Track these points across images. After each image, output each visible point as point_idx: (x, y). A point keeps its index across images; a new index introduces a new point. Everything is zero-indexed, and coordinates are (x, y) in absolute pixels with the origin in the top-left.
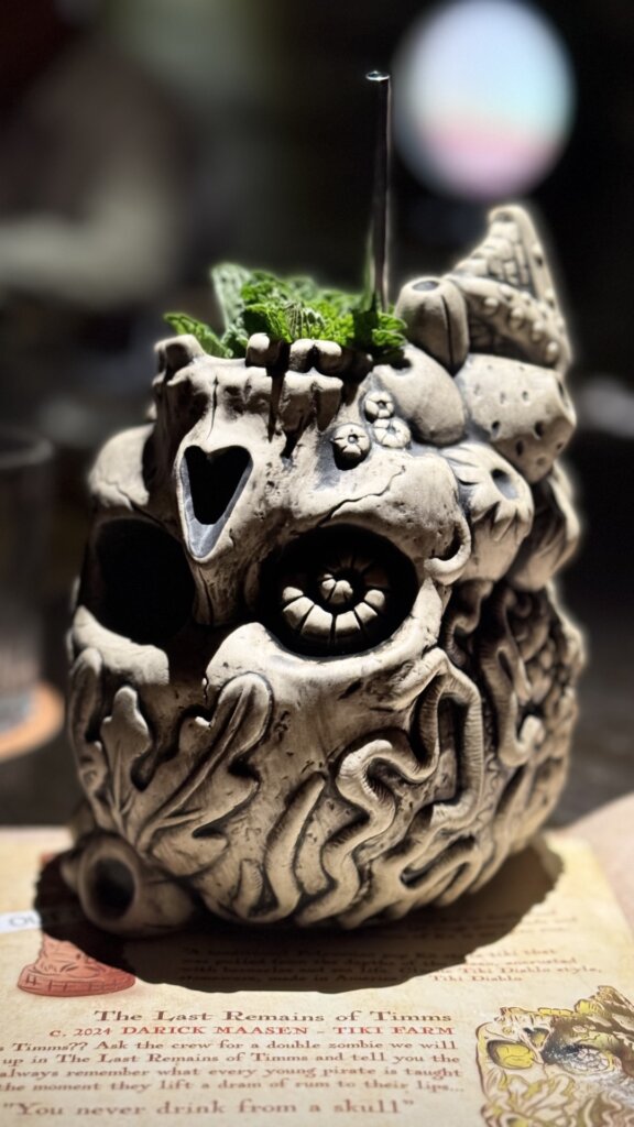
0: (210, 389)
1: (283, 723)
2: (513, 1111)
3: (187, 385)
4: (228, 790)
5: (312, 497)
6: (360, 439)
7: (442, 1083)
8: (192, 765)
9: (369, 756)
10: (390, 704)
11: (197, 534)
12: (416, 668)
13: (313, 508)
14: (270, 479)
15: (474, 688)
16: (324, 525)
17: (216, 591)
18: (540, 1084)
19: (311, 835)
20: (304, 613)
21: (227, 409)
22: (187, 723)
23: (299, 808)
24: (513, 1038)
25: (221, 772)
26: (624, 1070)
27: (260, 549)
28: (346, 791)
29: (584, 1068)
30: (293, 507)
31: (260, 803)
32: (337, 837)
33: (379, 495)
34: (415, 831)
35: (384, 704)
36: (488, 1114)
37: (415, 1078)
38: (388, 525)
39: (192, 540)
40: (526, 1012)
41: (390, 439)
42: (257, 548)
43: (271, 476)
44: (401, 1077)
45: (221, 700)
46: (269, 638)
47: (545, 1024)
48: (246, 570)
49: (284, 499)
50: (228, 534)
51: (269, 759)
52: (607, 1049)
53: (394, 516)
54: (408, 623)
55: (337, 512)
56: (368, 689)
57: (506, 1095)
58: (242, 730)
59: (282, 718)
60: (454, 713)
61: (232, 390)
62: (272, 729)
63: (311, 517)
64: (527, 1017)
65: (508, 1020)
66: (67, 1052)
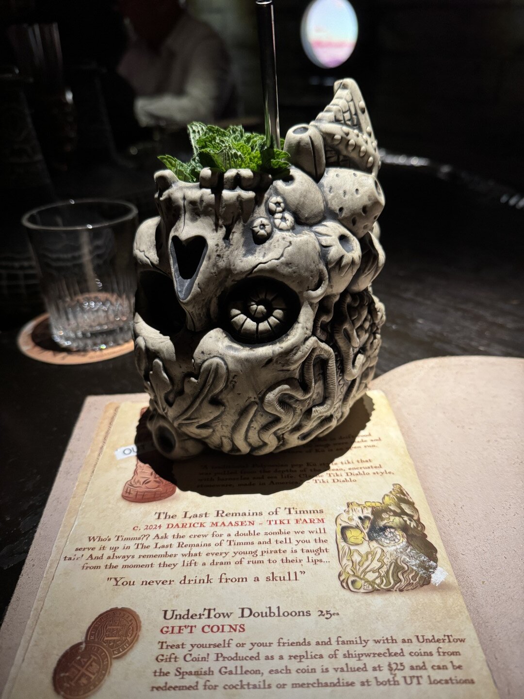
0: (181, 202)
1: (234, 380)
2: (354, 575)
3: (169, 199)
4: (210, 411)
5: (242, 262)
6: (266, 226)
7: (319, 558)
8: (191, 399)
9: (278, 393)
10: (288, 368)
11: (182, 285)
12: (301, 350)
13: (243, 268)
14: (218, 253)
15: (331, 350)
16: (249, 276)
17: (195, 315)
18: (367, 554)
19: (253, 427)
20: (242, 322)
21: (191, 214)
22: (186, 380)
23: (246, 418)
24: (353, 524)
25: (205, 403)
26: (408, 542)
27: (217, 290)
28: (268, 410)
29: (388, 542)
30: (232, 267)
31: (226, 415)
32: (265, 428)
33: (278, 259)
34: (303, 420)
35: (285, 368)
36: (342, 579)
37: (306, 555)
38: (284, 276)
39: (179, 289)
40: (359, 505)
41: (283, 225)
42: (214, 290)
43: (218, 251)
44: (299, 555)
45: (202, 370)
46: (224, 335)
47: (368, 513)
48: (210, 302)
49: (227, 263)
50: (197, 286)
51: (229, 396)
52: (399, 528)
53: (286, 270)
54: (296, 326)
55: (256, 269)
56: (277, 362)
57: (351, 564)
58: (214, 385)
59: (234, 378)
60: (322, 364)
61: (193, 203)
62: (229, 383)
63: (242, 272)
64: (359, 509)
65: (351, 511)
66: (140, 542)
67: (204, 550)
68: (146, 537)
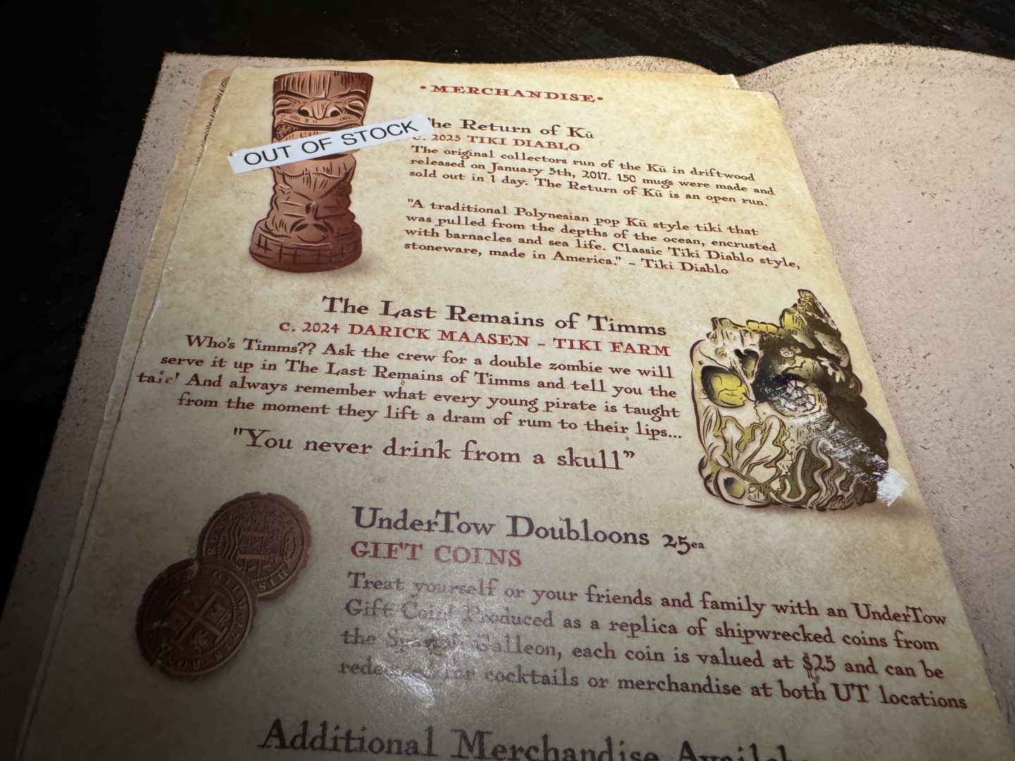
2: (729, 469)
7: (659, 426)
18: (754, 427)
24: (725, 363)
26: (829, 410)
29: (793, 407)
36: (706, 472)
37: (636, 418)
40: (736, 326)
44: (622, 418)
47: (752, 343)
52: (813, 381)
57: (721, 443)
64: (736, 334)
65: (720, 337)
66: (296, 356)
67: (430, 388)
68: (308, 348)
